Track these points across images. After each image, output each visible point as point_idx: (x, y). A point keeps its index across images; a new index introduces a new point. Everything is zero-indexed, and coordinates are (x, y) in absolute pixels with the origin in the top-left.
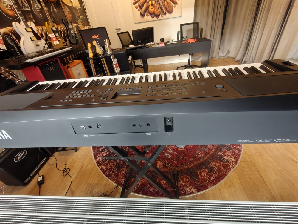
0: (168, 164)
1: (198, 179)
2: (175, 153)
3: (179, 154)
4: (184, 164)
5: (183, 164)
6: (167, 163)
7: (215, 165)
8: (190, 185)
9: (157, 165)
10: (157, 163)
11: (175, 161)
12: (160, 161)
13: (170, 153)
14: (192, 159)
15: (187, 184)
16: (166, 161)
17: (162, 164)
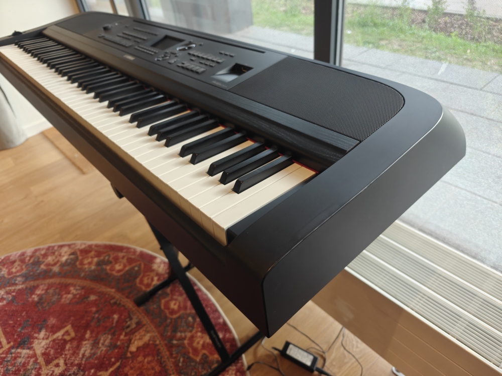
0: (128, 327)
1: (132, 268)
2: (87, 335)
3: (87, 327)
4: (112, 301)
5: (115, 303)
6: (128, 330)
7: (90, 263)
8: (153, 271)
9: (144, 345)
10: (138, 348)
11: (113, 321)
12: (128, 347)
13: (95, 344)
14: (93, 298)
15: (152, 274)
16: (122, 337)
17: (136, 336)
